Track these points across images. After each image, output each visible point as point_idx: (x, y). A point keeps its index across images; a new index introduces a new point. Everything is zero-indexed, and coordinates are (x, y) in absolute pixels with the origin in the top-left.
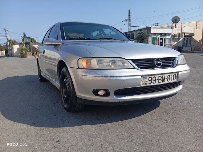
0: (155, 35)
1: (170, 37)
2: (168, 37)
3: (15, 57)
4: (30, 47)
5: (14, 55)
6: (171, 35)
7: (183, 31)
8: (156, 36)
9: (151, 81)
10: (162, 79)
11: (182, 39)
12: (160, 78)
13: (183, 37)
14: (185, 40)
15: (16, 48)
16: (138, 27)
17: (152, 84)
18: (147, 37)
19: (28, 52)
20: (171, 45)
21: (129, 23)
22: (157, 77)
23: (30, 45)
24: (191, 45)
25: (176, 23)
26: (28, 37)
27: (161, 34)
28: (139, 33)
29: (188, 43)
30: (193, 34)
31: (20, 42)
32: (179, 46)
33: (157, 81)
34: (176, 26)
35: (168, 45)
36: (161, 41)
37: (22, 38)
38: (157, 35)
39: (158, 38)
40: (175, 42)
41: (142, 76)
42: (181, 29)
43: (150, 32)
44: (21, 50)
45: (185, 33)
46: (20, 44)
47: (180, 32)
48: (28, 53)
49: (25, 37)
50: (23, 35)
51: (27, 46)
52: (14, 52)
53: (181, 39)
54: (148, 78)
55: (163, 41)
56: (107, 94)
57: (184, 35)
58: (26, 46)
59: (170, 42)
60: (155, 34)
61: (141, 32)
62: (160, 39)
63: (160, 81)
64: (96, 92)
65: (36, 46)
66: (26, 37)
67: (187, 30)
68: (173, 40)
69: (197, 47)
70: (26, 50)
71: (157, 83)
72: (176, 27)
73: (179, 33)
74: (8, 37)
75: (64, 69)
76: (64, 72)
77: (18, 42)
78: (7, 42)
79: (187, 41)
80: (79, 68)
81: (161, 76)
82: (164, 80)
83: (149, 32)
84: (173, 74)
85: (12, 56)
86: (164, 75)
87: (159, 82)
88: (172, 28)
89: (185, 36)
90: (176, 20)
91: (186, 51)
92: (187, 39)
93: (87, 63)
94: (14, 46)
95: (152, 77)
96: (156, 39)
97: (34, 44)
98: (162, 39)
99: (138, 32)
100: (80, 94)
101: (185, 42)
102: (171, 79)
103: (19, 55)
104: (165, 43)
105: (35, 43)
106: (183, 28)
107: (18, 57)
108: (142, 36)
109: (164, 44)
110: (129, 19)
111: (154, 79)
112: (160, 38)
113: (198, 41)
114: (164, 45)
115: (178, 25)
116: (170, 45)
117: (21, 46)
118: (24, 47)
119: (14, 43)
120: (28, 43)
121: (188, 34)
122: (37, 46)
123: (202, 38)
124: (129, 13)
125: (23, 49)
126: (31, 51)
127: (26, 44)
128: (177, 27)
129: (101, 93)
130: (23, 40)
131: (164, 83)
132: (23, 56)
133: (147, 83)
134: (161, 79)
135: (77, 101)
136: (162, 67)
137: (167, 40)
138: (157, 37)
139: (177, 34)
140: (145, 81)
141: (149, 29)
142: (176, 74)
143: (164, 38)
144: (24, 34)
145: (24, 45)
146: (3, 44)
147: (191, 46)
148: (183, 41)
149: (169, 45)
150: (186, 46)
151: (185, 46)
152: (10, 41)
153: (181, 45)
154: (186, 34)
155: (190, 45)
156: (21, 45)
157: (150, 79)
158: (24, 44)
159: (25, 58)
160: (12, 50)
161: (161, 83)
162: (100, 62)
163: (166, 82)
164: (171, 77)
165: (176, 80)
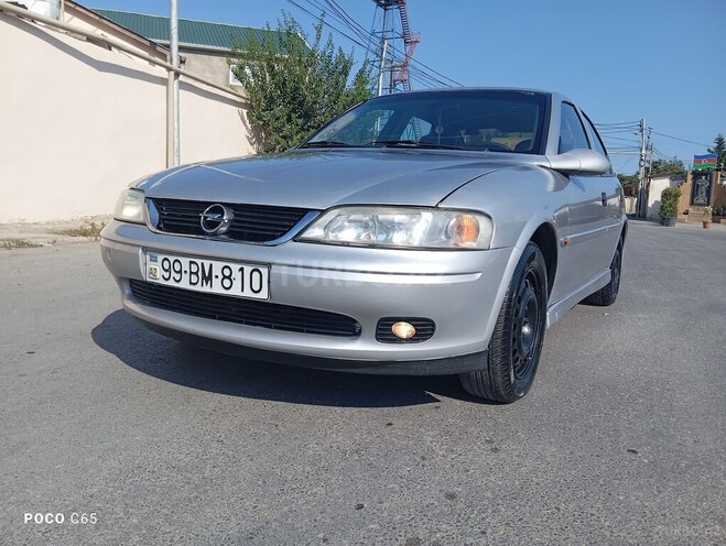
3: (651, 219)
5: (649, 214)
9: (169, 271)
10: (200, 274)
12: (194, 268)
17: (171, 283)
19: (700, 205)
22: (185, 261)
33: (186, 277)
41: (146, 249)
46: (676, 176)
48: (699, 211)
49: (719, 152)
51: (699, 182)
52: (650, 204)
54: (159, 258)
63: (194, 279)
71: (184, 284)
81: (199, 261)
82: (208, 279)
84: (247, 270)
86: (207, 263)
87: (191, 283)
94: (653, 181)
95: (172, 259)
102: (237, 283)
111: (177, 267)
117: (677, 182)
118: (688, 186)
126: (712, 205)
131: (206, 289)
133: (157, 274)
134: (196, 274)
140: (151, 265)
142: (264, 270)
144: (720, 141)
145: (690, 181)
157: (166, 265)
159: (667, 224)
161: (198, 288)
163: (216, 288)
164: (236, 275)
165: (263, 295)
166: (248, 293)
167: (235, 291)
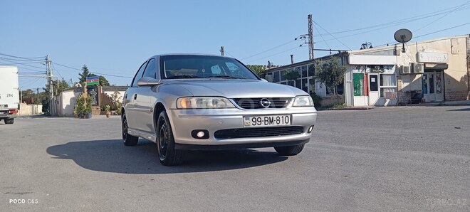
0: (359, 69)
1: (392, 71)
2: (387, 71)
3: (65, 116)
4: (97, 95)
5: (64, 113)
6: (394, 68)
7: (421, 60)
8: (361, 70)
9: (255, 122)
10: (269, 121)
11: (420, 75)
12: (266, 119)
13: (422, 71)
14: (428, 79)
15: (67, 98)
16: (331, 50)
17: (257, 126)
18: (340, 73)
19: (93, 105)
20: (396, 89)
21: (311, 43)
22: (263, 118)
23: (97, 92)
24: (443, 88)
25: (403, 42)
26: (93, 75)
27: (372, 67)
28: (325, 65)
29: (435, 84)
30: (445, 66)
31: (77, 85)
32: (414, 92)
33: (263, 123)
34: (404, 48)
35: (389, 88)
36: (373, 80)
37: (81, 77)
38: (362, 67)
39: (367, 74)
40: (404, 82)
41: (244, 116)
42: (417, 55)
43: (348, 63)
44: (77, 102)
45: (425, 64)
46: (76, 89)
47: (414, 61)
48: (94, 109)
49: (86, 75)
50: (83, 72)
51: (91, 93)
52: (64, 107)
53: (418, 76)
54: (251, 118)
55: (376, 80)
56: (206, 136)
57: (423, 67)
58: (88, 93)
59: (394, 82)
60: (358, 67)
61: (328, 62)
62: (371, 76)
63: (266, 123)
64: (194, 134)
65: (109, 93)
66: (89, 76)
67: (431, 56)
68: (399, 78)
69: (457, 92)
70: (90, 100)
71: (263, 125)
72: (404, 52)
73: (412, 64)
74: (52, 75)
75: (162, 114)
76: (162, 117)
77: (71, 86)
78: (48, 86)
79: (431, 80)
80: (177, 109)
81: (268, 116)
82: (272, 122)
83: (345, 62)
84: (284, 117)
85: (58, 114)
86: (271, 117)
88: (395, 53)
89: (427, 70)
90: (403, 37)
91: (432, 102)
92: (432, 75)
93: (187, 102)
94: (64, 93)
95: (257, 118)
96: (360, 76)
97: (105, 89)
98: (376, 77)
99: (322, 63)
100: (179, 139)
101: (428, 82)
102: (281, 121)
103: (73, 114)
104: (381, 85)
105: (107, 87)
106: (420, 53)
107: (70, 116)
108: (331, 71)
109: (379, 87)
110: (310, 34)
111: (259, 120)
112: (369, 74)
113: (459, 80)
114: (379, 89)
115: (410, 46)
116: (394, 88)
117: (78, 93)
118: (85, 95)
119: (64, 87)
120: (94, 87)
121: (432, 66)
122: (113, 93)
123: (468, 73)
124: (310, 22)
125: (82, 100)
126: (100, 104)
127: (89, 88)
128: (407, 51)
129: (201, 134)
130: (82, 81)
131: (271, 125)
132: (83, 114)
133: (250, 124)
134: (267, 121)
135: (176, 148)
136: (270, 107)
137: (386, 80)
138: (364, 72)
139: (407, 65)
140: (248, 121)
141: (344, 55)
142: (289, 116)
143: (378, 75)
144: (85, 69)
145: (86, 93)
146: (38, 89)
147: (442, 92)
148: (423, 81)
149: (391, 88)
150: (432, 91)
151: (429, 90)
152: (55, 84)
153: (419, 88)
154: (427, 66)
155: (439, 89)
156: (78, 91)
157: (254, 120)
158: (86, 90)
159: (87, 118)
160: (59, 102)
161: (268, 125)
162: (200, 101)
163: (275, 124)
164: (281, 119)
165: (289, 124)
166: (285, 124)
167: (281, 124)
